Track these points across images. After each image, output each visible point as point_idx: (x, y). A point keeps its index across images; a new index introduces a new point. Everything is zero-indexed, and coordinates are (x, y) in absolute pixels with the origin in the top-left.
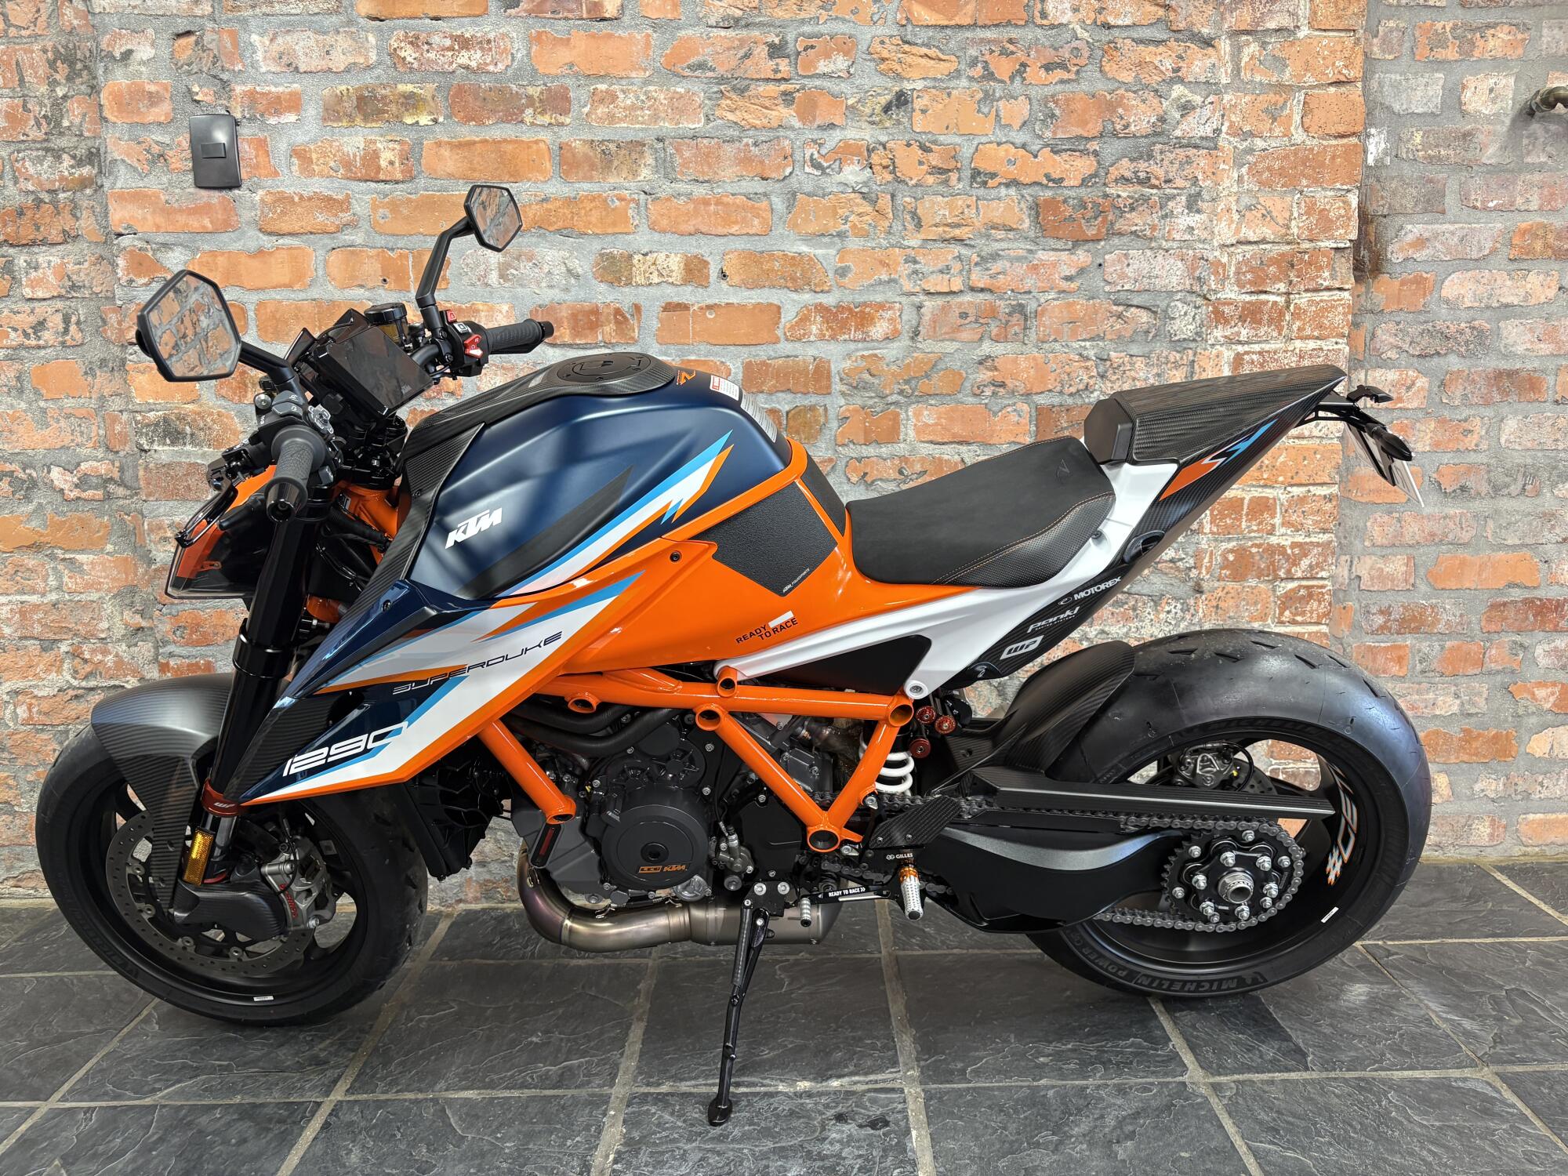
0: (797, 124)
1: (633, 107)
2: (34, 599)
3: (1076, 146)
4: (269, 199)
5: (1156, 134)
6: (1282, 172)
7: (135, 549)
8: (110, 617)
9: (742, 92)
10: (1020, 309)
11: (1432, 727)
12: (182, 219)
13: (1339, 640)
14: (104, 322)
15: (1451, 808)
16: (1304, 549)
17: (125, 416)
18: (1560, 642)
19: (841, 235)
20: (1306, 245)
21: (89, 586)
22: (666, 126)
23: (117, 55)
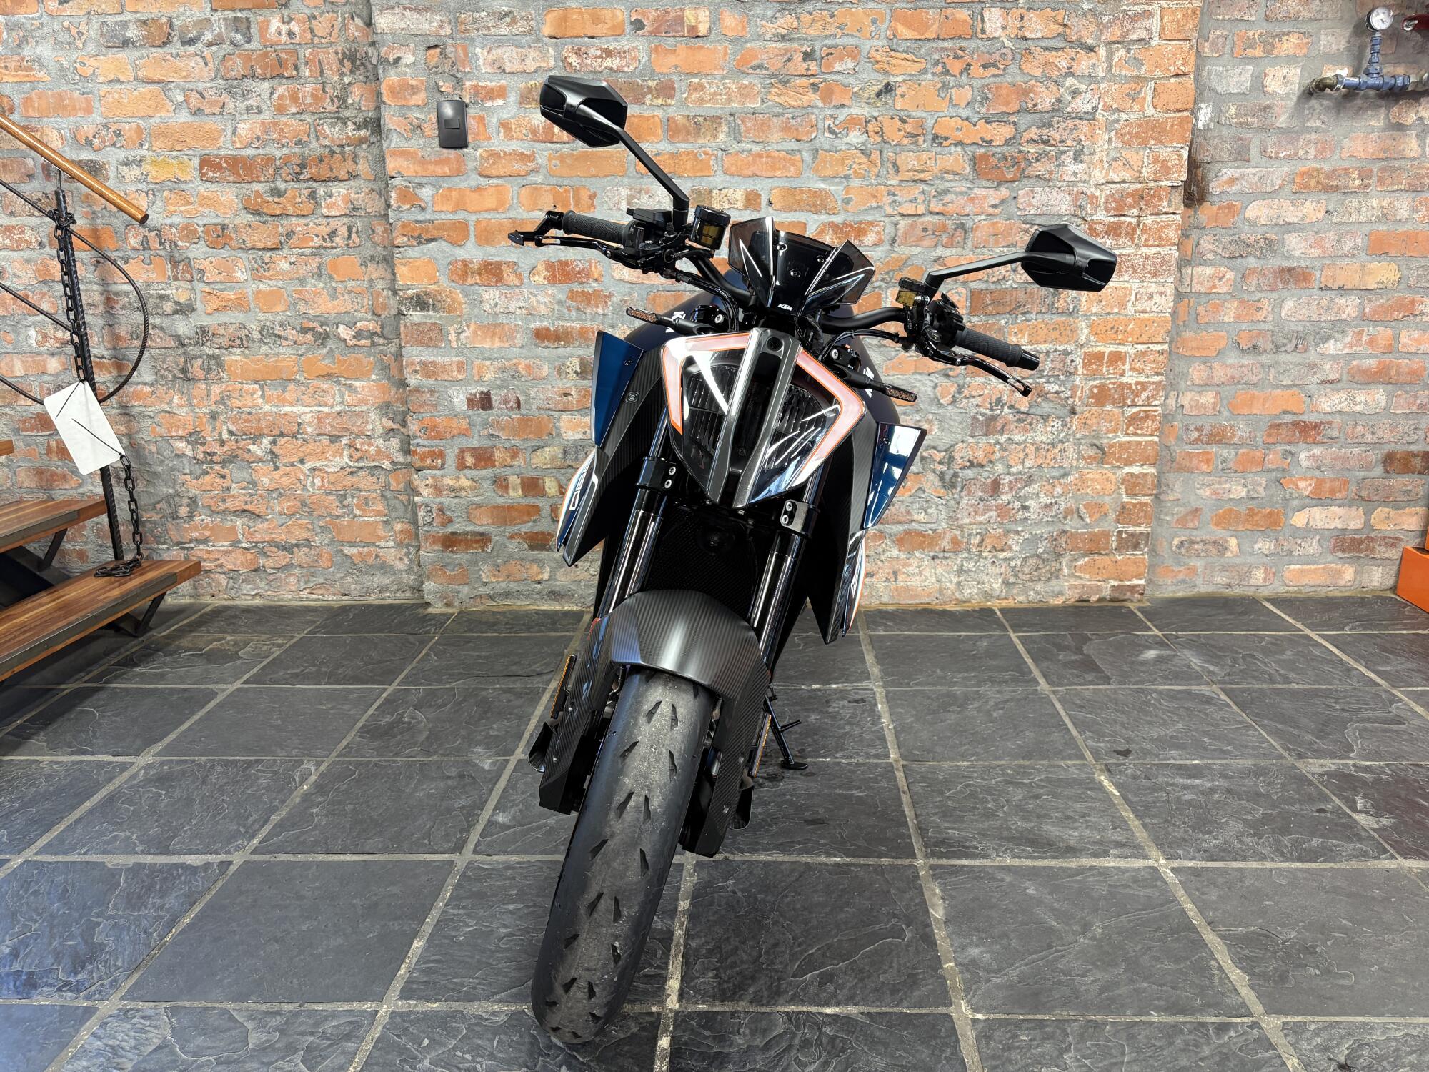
0: (820, 104)
1: (715, 94)
2: (326, 409)
3: (1002, 118)
4: (485, 155)
5: (1054, 110)
6: (1138, 135)
7: (389, 378)
8: (373, 422)
9: (785, 83)
10: (962, 226)
11: (1227, 506)
12: (432, 167)
13: (1168, 448)
14: (373, 231)
15: (1237, 561)
16: (1144, 386)
17: (385, 292)
18: (1317, 451)
19: (847, 177)
20: (1152, 184)
21: (361, 402)
22: (736, 105)
23: (391, 60)
